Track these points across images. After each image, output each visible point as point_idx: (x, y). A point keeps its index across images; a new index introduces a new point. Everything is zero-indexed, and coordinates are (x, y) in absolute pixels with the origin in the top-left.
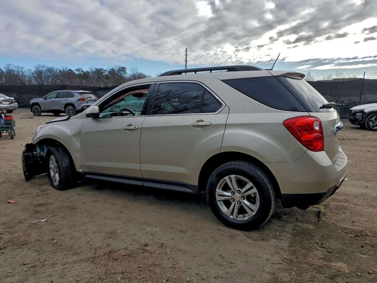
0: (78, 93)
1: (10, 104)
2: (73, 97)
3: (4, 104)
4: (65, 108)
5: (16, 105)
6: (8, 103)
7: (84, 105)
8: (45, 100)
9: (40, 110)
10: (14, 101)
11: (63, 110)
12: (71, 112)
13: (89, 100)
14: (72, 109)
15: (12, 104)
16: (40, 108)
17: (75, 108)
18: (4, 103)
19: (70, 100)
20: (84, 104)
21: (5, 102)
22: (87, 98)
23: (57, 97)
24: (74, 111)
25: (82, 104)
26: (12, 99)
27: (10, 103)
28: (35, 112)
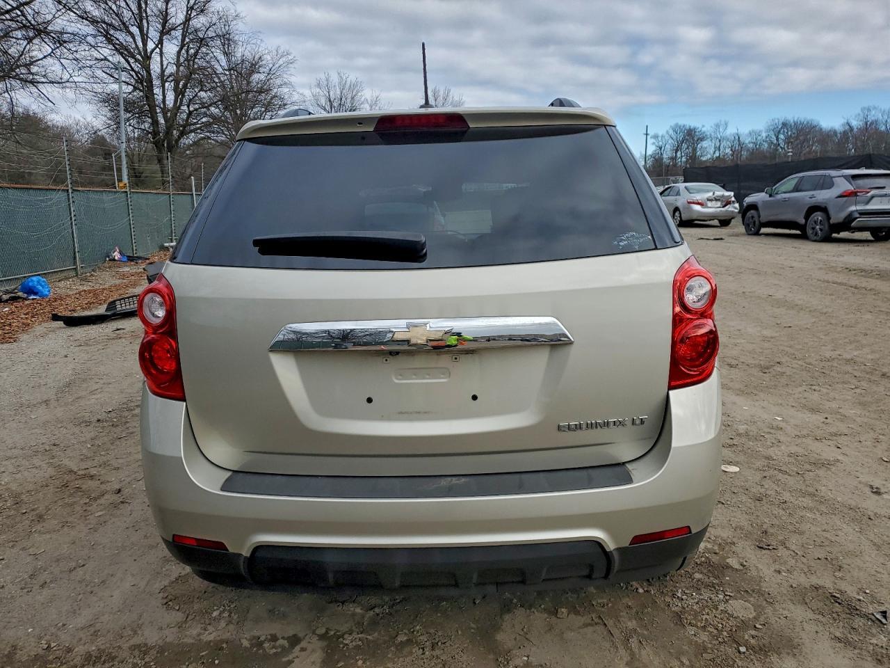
0: (845, 177)
1: (723, 207)
2: (830, 188)
3: (710, 207)
4: (807, 217)
5: (736, 208)
6: (719, 204)
7: (855, 211)
8: (770, 196)
9: (757, 223)
10: (733, 199)
11: (802, 221)
12: (818, 227)
13: (873, 197)
14: (821, 221)
15: (727, 207)
16: (759, 217)
17: (829, 218)
18: (709, 204)
19: (822, 196)
20: (853, 208)
21: (714, 202)
22: (869, 190)
23: (796, 189)
24: (825, 227)
25: (848, 207)
26: (730, 196)
27: (724, 204)
28: (749, 225)
